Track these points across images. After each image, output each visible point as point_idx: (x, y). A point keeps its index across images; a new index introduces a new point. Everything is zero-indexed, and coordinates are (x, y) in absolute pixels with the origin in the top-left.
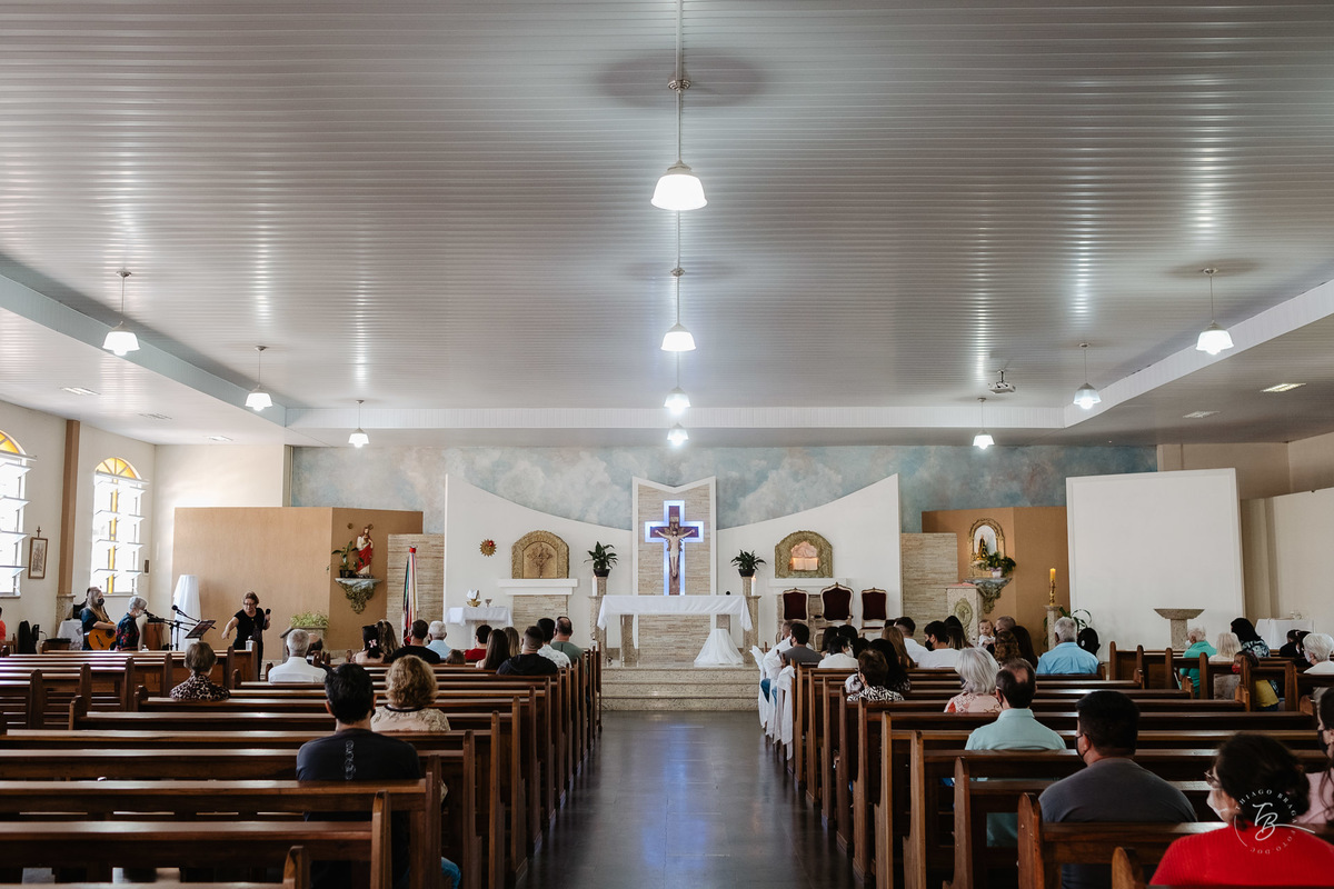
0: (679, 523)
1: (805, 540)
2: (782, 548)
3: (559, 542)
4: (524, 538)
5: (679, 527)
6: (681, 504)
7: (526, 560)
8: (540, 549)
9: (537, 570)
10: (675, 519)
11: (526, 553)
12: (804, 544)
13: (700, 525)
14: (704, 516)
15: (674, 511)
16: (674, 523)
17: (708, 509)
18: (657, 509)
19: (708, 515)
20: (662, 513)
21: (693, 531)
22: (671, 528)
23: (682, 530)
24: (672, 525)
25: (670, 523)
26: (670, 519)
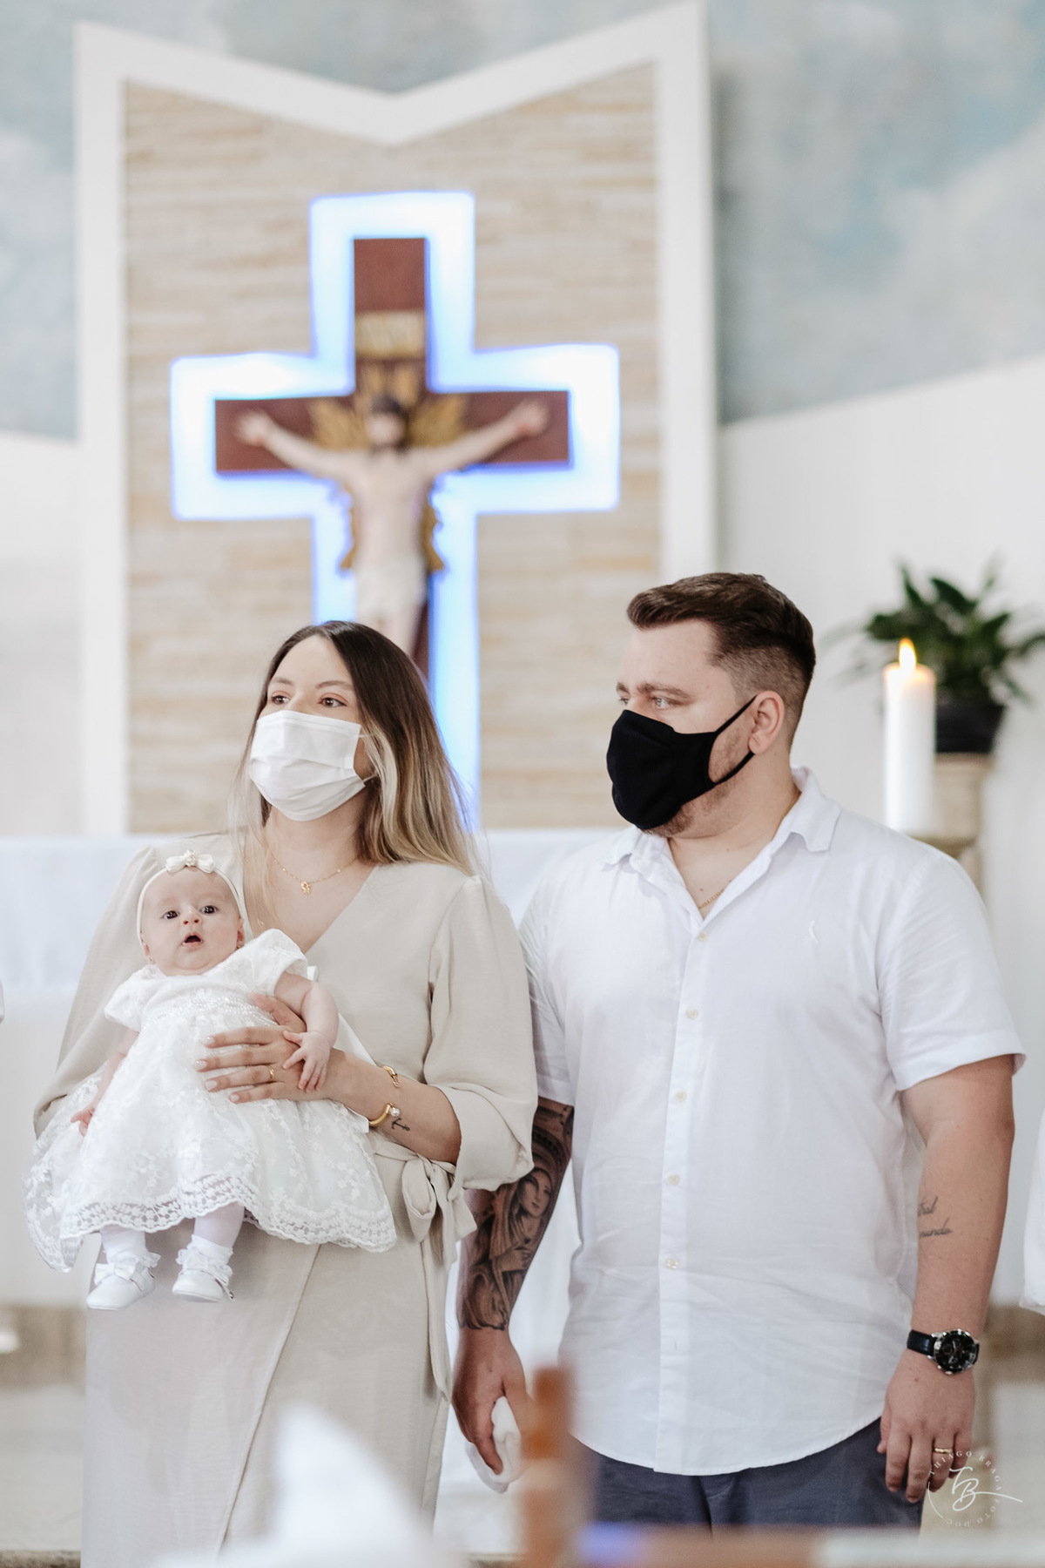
0: (420, 362)
5: (427, 395)
6: (445, 226)
10: (393, 332)
13: (587, 376)
14: (622, 313)
15: (387, 272)
16: (390, 364)
17: (644, 249)
18: (265, 261)
19: (645, 306)
20: (304, 292)
21: (530, 418)
22: (364, 403)
23: (449, 414)
24: (375, 380)
25: (362, 362)
26: (358, 334)
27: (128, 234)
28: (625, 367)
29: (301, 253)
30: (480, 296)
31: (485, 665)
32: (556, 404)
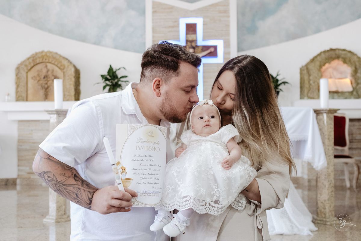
0: (195, 41)
1: (338, 57)
2: (311, 67)
3: (65, 63)
4: (28, 59)
5: (197, 46)
6: (199, 22)
7: (31, 83)
8: (45, 71)
9: (42, 93)
10: (191, 37)
11: (31, 75)
12: (336, 63)
13: (219, 44)
14: (224, 35)
15: (191, 28)
16: (192, 41)
17: (228, 26)
18: (173, 27)
19: (228, 34)
20: (178, 31)
21: (212, 50)
22: (188, 47)
23: (200, 49)
24: (189, 44)
25: (187, 41)
26: (186, 37)
27: (153, 23)
28: (224, 43)
29: (178, 26)
30: (204, 32)
31: (204, 86)
32: (215, 47)
